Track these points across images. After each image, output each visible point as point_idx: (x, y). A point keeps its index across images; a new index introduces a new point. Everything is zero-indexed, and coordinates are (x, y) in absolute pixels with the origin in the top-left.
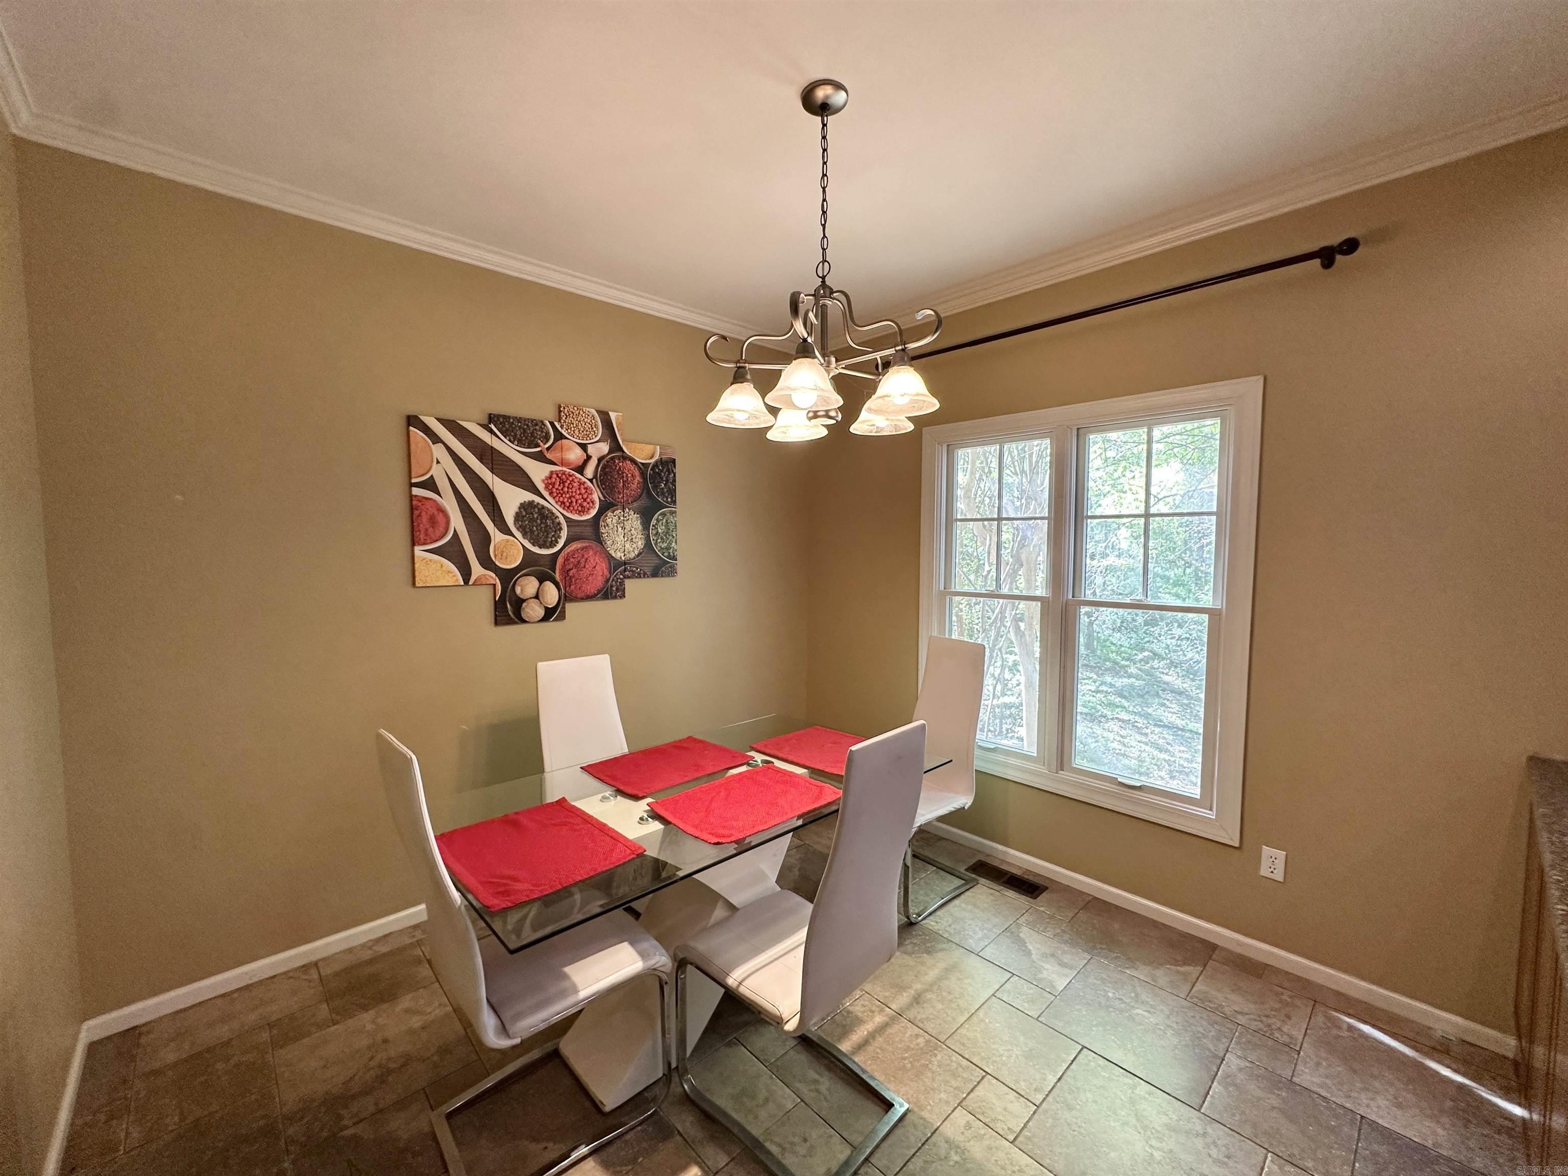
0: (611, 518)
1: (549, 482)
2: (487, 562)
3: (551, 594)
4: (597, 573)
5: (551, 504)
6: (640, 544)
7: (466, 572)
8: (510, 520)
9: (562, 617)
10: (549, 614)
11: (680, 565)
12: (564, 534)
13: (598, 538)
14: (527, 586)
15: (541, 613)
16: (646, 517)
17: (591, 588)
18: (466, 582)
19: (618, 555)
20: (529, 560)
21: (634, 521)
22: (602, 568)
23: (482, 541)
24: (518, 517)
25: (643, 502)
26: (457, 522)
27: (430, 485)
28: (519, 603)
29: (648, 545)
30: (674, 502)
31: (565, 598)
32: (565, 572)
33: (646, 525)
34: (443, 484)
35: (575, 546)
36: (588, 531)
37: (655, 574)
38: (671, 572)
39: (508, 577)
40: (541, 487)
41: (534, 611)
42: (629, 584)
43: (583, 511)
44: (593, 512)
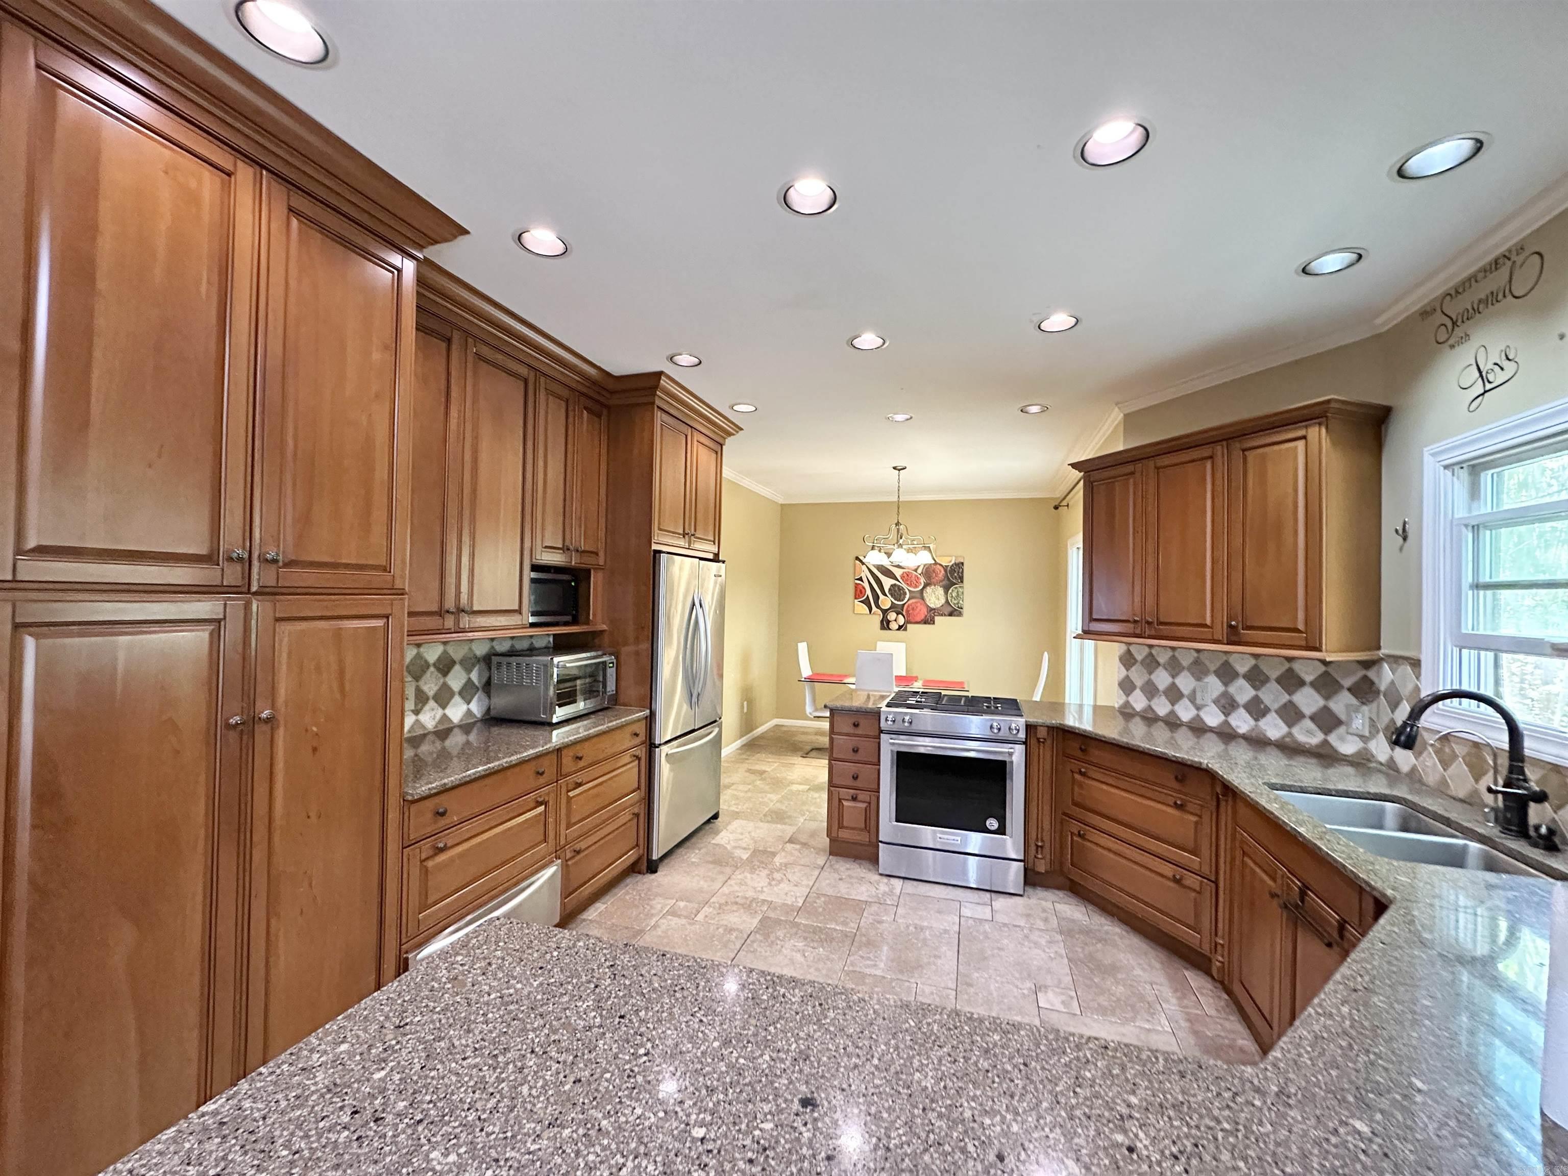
0: (929, 589)
1: (902, 577)
2: (878, 606)
3: (901, 620)
4: (922, 613)
5: (904, 586)
6: (943, 601)
7: (870, 609)
8: (887, 591)
9: (905, 629)
10: (900, 628)
11: (965, 611)
12: (907, 596)
13: (923, 598)
14: (892, 616)
15: (897, 627)
16: (946, 589)
17: (918, 619)
18: (870, 612)
19: (932, 606)
20: (893, 606)
21: (940, 591)
22: (924, 611)
23: (876, 598)
24: (890, 590)
25: (946, 582)
26: (869, 592)
27: (861, 579)
28: (888, 622)
29: (947, 602)
30: (962, 582)
31: (907, 622)
32: (907, 611)
33: (946, 592)
34: (865, 579)
35: (913, 601)
36: (918, 595)
37: (951, 615)
38: (960, 614)
39: (885, 612)
40: (899, 578)
41: (894, 626)
42: (937, 618)
43: (916, 587)
44: (921, 587)
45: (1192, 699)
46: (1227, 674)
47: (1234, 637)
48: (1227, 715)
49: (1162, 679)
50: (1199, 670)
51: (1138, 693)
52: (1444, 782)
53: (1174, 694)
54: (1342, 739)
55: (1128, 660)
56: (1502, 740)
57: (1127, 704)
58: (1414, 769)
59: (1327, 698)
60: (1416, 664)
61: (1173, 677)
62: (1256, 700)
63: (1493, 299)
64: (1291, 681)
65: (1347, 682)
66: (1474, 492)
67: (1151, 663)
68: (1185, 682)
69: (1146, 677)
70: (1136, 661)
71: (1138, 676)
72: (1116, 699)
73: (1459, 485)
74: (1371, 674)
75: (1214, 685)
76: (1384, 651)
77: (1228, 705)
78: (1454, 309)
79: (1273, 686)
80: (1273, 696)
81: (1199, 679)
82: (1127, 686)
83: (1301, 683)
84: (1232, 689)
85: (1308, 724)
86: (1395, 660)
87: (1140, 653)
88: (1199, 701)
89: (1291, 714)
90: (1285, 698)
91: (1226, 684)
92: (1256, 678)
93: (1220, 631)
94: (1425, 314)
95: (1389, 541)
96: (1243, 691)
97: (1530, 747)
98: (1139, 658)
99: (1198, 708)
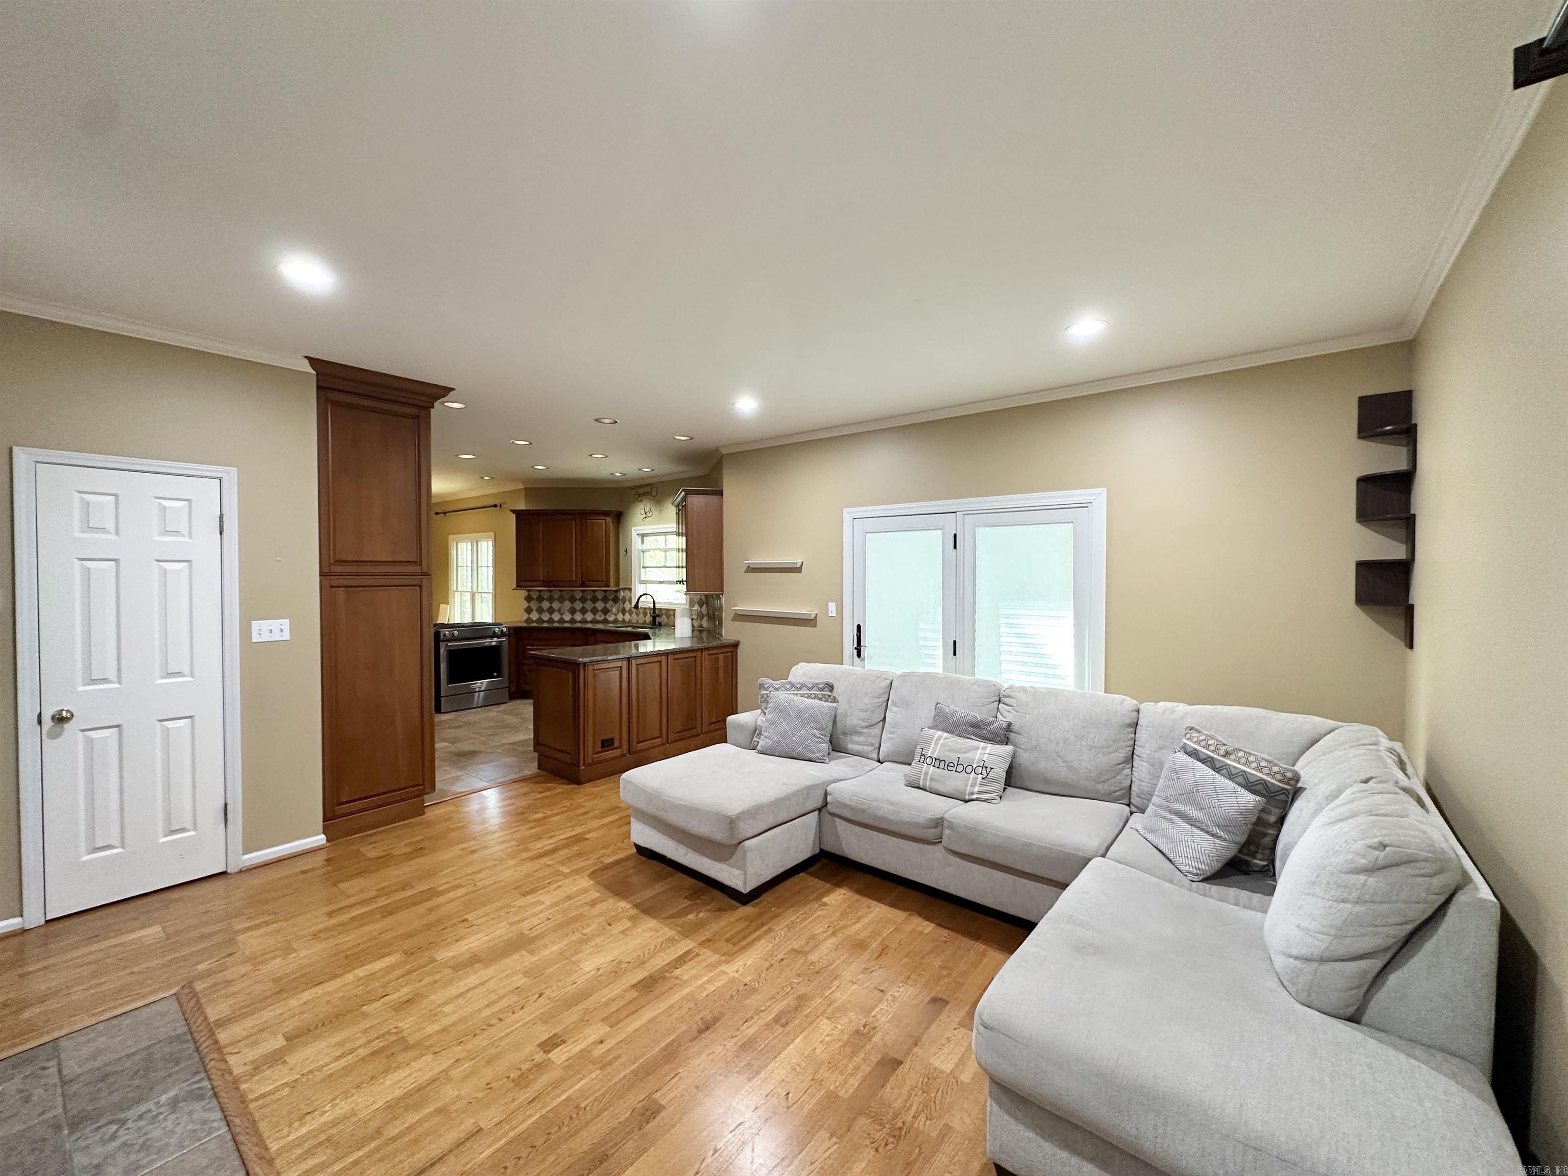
45: (559, 610)
46: (572, 600)
47: (583, 584)
48: (573, 615)
49: (546, 605)
50: (561, 600)
51: (534, 612)
52: (637, 620)
53: (551, 611)
54: (610, 616)
55: (529, 599)
56: (652, 606)
57: (529, 618)
58: (630, 620)
59: (605, 604)
60: (630, 589)
61: (551, 603)
62: (583, 608)
63: (648, 494)
64: (594, 600)
65: (611, 598)
66: (642, 543)
67: (540, 599)
68: (556, 605)
69: (538, 605)
70: (533, 599)
71: (534, 605)
72: (525, 616)
73: (639, 539)
74: (617, 594)
75: (567, 604)
76: (621, 587)
77: (573, 611)
78: (641, 491)
79: (589, 602)
80: (589, 605)
81: (561, 603)
82: (528, 610)
83: (598, 600)
84: (575, 605)
85: (600, 613)
86: (624, 589)
87: (535, 595)
88: (562, 612)
89: (594, 611)
90: (593, 605)
91: (572, 604)
92: (583, 600)
93: (579, 583)
94: (632, 488)
95: (622, 553)
96: (578, 605)
97: (657, 606)
98: (535, 597)
99: (562, 614)
